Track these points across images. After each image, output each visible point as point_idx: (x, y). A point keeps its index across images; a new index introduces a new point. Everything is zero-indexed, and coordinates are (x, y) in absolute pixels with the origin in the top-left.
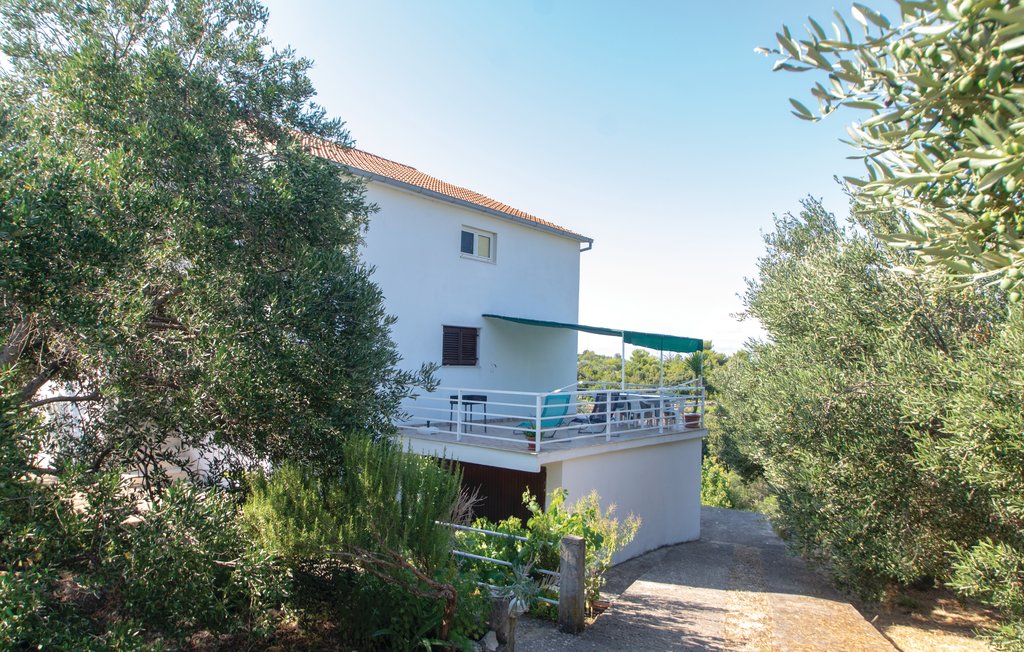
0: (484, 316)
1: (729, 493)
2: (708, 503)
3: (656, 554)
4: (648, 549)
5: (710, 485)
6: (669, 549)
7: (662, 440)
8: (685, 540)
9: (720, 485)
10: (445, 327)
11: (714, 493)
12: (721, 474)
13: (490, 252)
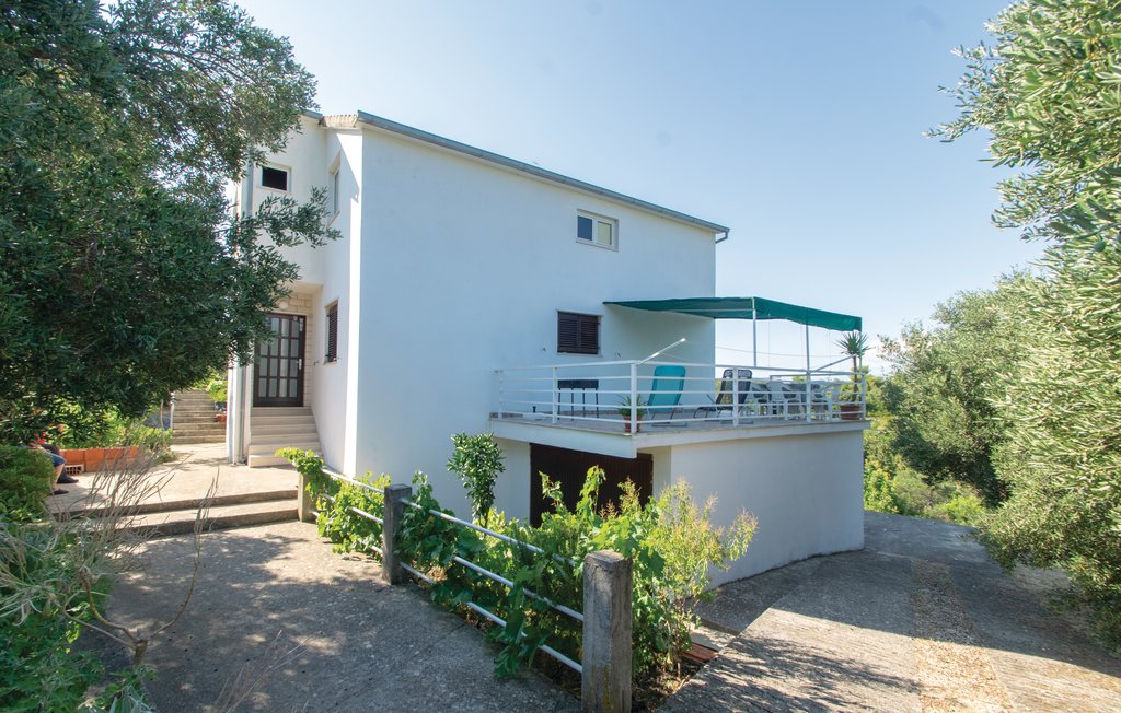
0: (605, 303)
1: (895, 498)
2: (871, 508)
3: (806, 564)
4: (795, 558)
5: (874, 490)
6: (824, 559)
7: (808, 430)
8: (844, 549)
9: (885, 490)
10: (560, 313)
11: (877, 498)
12: (886, 478)
13: (612, 241)
